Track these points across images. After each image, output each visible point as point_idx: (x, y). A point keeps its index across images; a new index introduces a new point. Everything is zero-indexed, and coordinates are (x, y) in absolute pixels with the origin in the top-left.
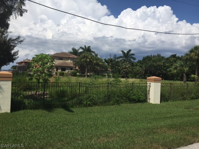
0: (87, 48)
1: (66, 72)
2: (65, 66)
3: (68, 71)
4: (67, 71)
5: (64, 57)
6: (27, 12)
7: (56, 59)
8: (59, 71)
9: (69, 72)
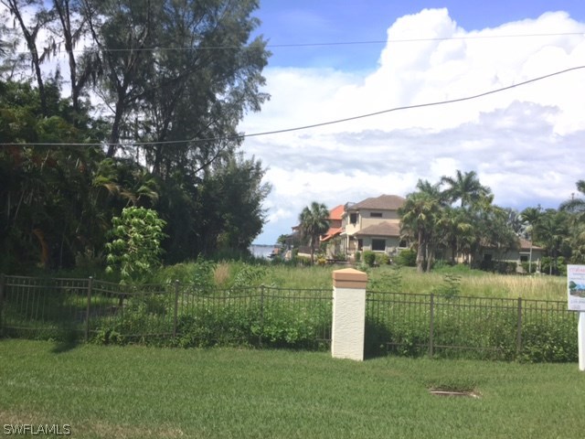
0: (464, 179)
1: (385, 252)
2: (384, 236)
3: (391, 249)
4: (387, 251)
5: (385, 208)
6: (269, 99)
7: (362, 217)
8: (367, 249)
9: (394, 251)
